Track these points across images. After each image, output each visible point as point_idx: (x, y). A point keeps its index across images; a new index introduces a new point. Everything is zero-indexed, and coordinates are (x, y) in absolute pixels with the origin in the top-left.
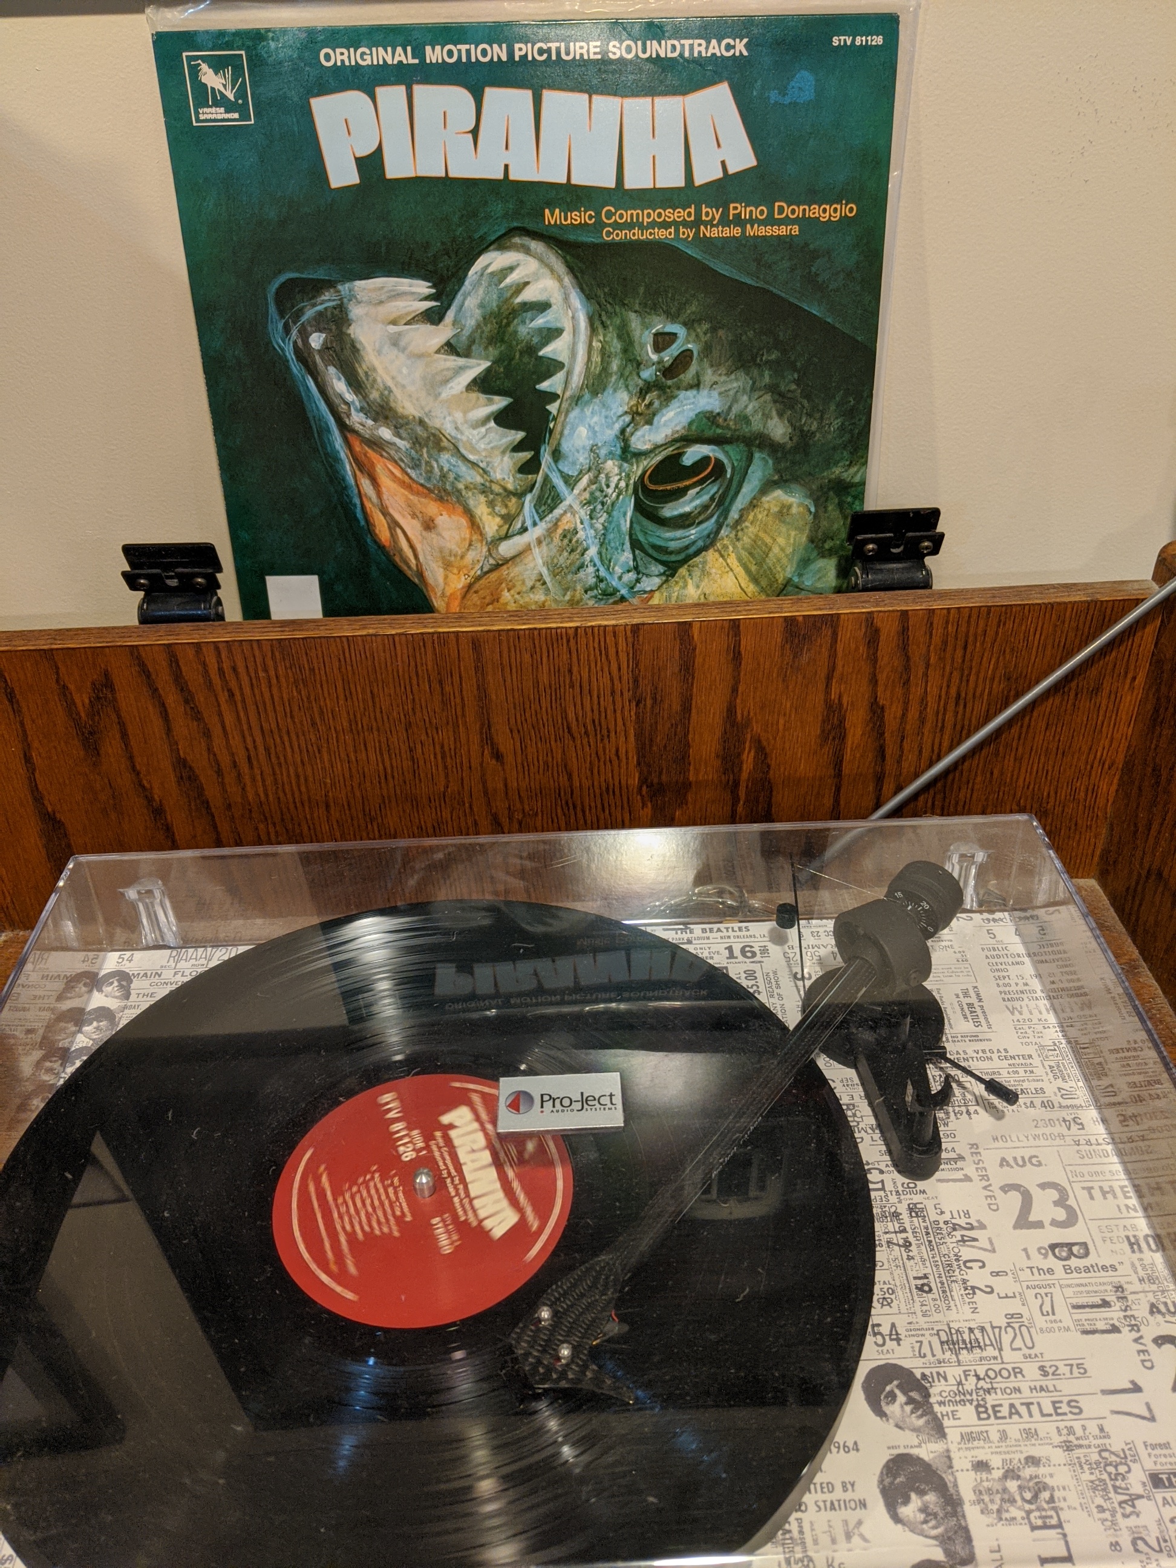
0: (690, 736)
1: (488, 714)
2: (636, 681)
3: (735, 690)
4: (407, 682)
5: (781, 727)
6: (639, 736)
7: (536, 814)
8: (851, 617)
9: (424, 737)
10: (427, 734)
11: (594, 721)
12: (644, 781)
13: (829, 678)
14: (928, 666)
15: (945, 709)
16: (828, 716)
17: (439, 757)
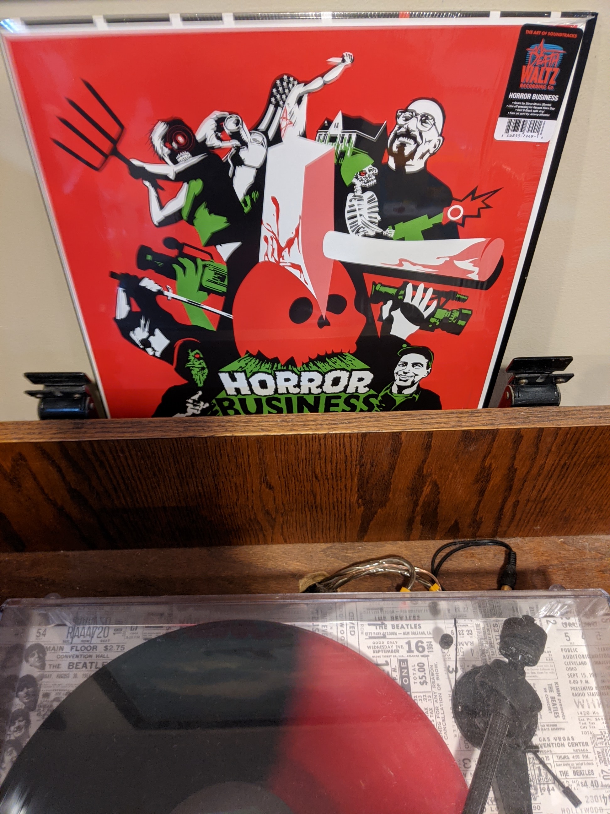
0: (392, 480)
1: (265, 471)
2: (361, 457)
3: (424, 461)
4: (214, 457)
5: (450, 477)
6: (359, 480)
7: (293, 510)
8: (506, 430)
9: (224, 480)
10: (226, 479)
11: (332, 474)
12: (360, 497)
13: (485, 457)
14: (549, 451)
15: (555, 469)
16: (481, 472)
17: (234, 488)
